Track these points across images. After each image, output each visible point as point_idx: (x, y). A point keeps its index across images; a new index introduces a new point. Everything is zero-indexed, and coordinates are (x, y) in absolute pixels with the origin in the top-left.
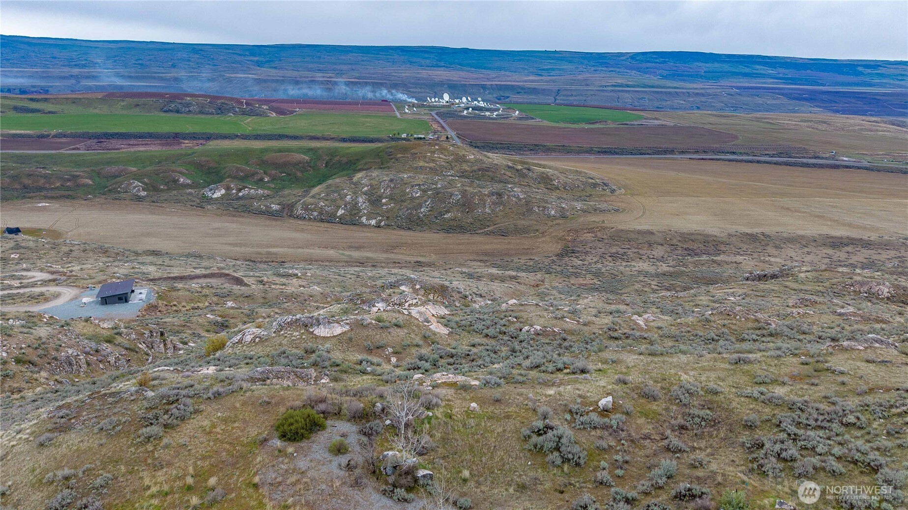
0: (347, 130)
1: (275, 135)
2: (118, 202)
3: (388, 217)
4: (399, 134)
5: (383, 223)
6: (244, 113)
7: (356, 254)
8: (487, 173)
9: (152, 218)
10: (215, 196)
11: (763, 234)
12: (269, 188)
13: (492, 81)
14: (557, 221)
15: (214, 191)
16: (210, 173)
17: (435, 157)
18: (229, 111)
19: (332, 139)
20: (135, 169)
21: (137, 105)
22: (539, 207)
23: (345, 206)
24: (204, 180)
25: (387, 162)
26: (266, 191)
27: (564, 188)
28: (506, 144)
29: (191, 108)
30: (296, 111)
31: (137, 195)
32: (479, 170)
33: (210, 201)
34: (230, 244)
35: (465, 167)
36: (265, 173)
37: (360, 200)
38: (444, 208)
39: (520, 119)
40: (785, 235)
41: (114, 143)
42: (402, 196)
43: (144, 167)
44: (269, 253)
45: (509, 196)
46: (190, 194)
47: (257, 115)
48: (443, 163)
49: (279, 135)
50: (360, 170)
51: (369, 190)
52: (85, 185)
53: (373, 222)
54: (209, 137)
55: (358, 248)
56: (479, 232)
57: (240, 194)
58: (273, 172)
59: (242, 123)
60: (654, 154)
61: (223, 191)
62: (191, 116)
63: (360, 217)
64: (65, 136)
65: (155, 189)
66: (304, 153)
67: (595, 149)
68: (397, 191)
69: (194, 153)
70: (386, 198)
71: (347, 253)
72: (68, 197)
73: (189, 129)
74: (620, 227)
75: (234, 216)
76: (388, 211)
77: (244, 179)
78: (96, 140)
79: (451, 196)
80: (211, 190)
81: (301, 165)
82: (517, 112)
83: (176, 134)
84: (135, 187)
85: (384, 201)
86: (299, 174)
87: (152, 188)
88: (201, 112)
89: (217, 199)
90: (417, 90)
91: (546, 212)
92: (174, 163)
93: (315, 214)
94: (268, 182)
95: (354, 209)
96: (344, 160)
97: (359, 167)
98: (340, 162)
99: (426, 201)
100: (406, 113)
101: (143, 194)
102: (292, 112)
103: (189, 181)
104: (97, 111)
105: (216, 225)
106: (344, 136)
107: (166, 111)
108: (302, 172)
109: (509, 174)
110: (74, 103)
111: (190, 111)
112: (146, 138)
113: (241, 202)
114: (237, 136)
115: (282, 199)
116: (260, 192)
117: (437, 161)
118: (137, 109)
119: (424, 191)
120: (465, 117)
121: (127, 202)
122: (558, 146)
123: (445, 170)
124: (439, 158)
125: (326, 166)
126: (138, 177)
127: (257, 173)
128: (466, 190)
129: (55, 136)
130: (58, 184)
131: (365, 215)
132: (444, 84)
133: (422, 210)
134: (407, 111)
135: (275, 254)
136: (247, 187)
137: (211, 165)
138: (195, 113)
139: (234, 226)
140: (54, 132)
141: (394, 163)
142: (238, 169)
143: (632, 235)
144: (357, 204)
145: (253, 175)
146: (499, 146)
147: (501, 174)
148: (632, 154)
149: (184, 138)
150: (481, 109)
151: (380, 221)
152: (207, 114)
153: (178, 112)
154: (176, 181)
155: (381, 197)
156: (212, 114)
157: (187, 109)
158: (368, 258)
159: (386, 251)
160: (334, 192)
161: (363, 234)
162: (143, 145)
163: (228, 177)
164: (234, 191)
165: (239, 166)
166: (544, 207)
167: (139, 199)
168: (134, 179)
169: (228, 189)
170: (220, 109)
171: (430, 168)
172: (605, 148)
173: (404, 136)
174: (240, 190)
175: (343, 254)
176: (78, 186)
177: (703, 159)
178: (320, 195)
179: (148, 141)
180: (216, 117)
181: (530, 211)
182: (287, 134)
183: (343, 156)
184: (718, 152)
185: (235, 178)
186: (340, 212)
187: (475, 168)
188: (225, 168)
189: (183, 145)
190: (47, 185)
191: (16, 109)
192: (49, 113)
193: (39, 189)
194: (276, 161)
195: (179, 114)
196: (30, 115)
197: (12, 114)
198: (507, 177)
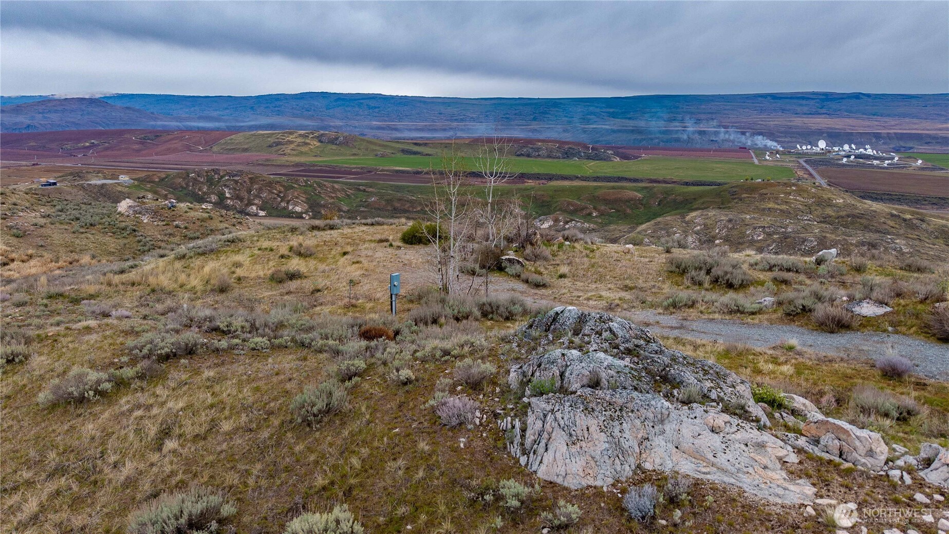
0: (692, 175)
1: (615, 178)
4: (752, 179)
6: (589, 158)
8: (858, 220)
10: (543, 227)
12: (596, 223)
13: (891, 129)
15: (543, 222)
16: (543, 206)
17: (791, 199)
18: (574, 155)
19: (674, 182)
24: (537, 212)
25: (729, 202)
26: (592, 225)
29: (540, 153)
30: (641, 157)
32: (848, 216)
35: (829, 211)
36: (595, 208)
37: (690, 239)
39: (923, 168)
42: (741, 238)
47: (601, 159)
48: (800, 207)
49: (618, 178)
50: (696, 209)
51: (701, 229)
54: (550, 178)
57: (567, 227)
58: (603, 208)
59: (584, 166)
61: (551, 223)
62: (539, 159)
66: (639, 192)
68: (735, 233)
70: (721, 238)
73: (535, 170)
77: (573, 213)
79: (803, 242)
80: (540, 221)
81: (632, 202)
82: (920, 162)
83: (522, 174)
85: (717, 242)
86: (628, 211)
88: (549, 157)
90: (786, 140)
92: (513, 195)
94: (596, 217)
96: (680, 198)
97: (696, 206)
98: (675, 201)
99: (769, 245)
100: (766, 160)
102: (636, 157)
104: (463, 154)
106: (687, 180)
107: (518, 155)
108: (632, 209)
109: (892, 223)
111: (539, 155)
114: (577, 178)
115: (606, 233)
116: (587, 225)
117: (793, 203)
119: (769, 235)
120: (844, 165)
123: (801, 213)
124: (796, 200)
125: (659, 204)
127: (587, 208)
128: (825, 237)
129: (427, 174)
130: (419, 209)
132: (823, 133)
134: (768, 158)
136: (575, 221)
137: (545, 199)
138: (544, 157)
140: (426, 170)
141: (737, 203)
142: (569, 204)
145: (583, 209)
146: (886, 197)
147: (879, 223)
149: (529, 178)
150: (868, 157)
152: (554, 158)
153: (528, 156)
154: (512, 211)
155: (714, 238)
156: (558, 158)
157: (537, 154)
160: (661, 229)
163: (559, 210)
164: (561, 223)
165: (571, 200)
169: (556, 221)
170: (566, 153)
171: (781, 210)
173: (759, 181)
174: (567, 223)
178: (646, 231)
180: (562, 160)
182: (627, 177)
183: (679, 195)
185: (564, 211)
187: (843, 213)
188: (557, 202)
189: (526, 184)
190: (411, 209)
191: (404, 151)
192: (427, 155)
193: (405, 211)
194: (608, 197)
195: (529, 159)
196: (412, 156)
197: (399, 155)
198: (887, 227)
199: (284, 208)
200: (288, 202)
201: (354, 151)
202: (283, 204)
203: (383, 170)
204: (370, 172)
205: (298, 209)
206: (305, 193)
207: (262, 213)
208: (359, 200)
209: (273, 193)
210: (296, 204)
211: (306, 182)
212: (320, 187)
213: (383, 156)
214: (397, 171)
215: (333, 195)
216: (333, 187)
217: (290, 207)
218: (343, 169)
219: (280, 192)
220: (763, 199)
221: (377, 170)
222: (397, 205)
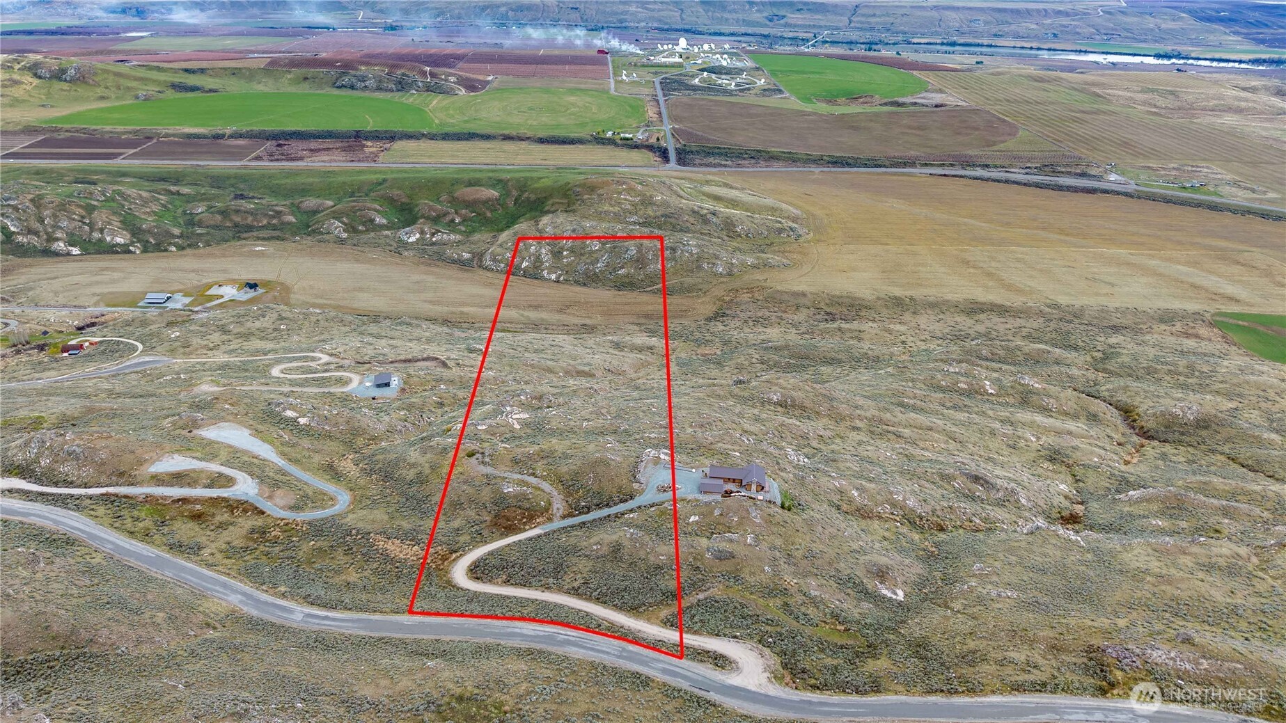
0: (547, 123)
1: (465, 134)
2: (323, 244)
3: (567, 272)
4: (604, 131)
5: (562, 278)
6: (429, 90)
7: (533, 315)
8: (669, 220)
9: (358, 268)
10: (410, 240)
11: (912, 299)
12: (460, 232)
14: (722, 279)
15: (409, 234)
16: (403, 211)
17: (622, 199)
18: (411, 86)
19: (528, 138)
20: (330, 203)
21: (306, 79)
22: (708, 264)
23: (530, 258)
24: (399, 219)
25: (574, 204)
26: (457, 236)
27: (747, 235)
28: (724, 148)
29: (367, 83)
30: (488, 82)
31: (339, 237)
32: (662, 216)
33: (405, 245)
34: (430, 302)
35: (650, 211)
36: (456, 213)
37: (544, 251)
38: (619, 263)
39: (765, 92)
40: (931, 299)
41: (296, 146)
42: (582, 248)
43: (340, 200)
44: (462, 313)
45: (682, 251)
46: (387, 236)
47: (444, 93)
48: (629, 207)
49: (470, 133)
50: (548, 212)
52: (289, 223)
53: (553, 277)
54: (392, 136)
55: (536, 307)
56: (649, 289)
57: (434, 239)
58: (464, 211)
59: (426, 109)
60: (892, 166)
61: (418, 236)
62: (367, 94)
63: (542, 270)
64: (241, 136)
65: (355, 230)
66: (493, 186)
67: (825, 158)
68: (579, 243)
69: (385, 180)
70: (567, 250)
71: (527, 313)
72: (278, 238)
73: (371, 123)
74: (779, 288)
75: (430, 265)
76: (569, 264)
77: (436, 221)
78: (274, 143)
79: (627, 251)
80: (407, 234)
81: (490, 203)
82: (763, 80)
83: (358, 132)
84: (336, 228)
85: (565, 253)
86: (489, 214)
87: (350, 228)
88: (379, 89)
89: (412, 243)
91: (714, 270)
92: (367, 195)
93: (502, 265)
94: (459, 224)
95: (538, 262)
96: (533, 197)
97: (546, 208)
98: (528, 198)
99: (603, 256)
100: (622, 82)
101: (344, 235)
102: (483, 85)
103: (384, 221)
104: (261, 87)
105: (416, 277)
106: (542, 134)
107: (339, 87)
108: (492, 211)
109: (692, 220)
110: (234, 74)
111: (366, 87)
112: (326, 138)
113: (435, 248)
114: (423, 135)
115: (473, 246)
116: (452, 237)
117: (623, 204)
118: (306, 85)
121: (331, 245)
122: (784, 153)
123: (629, 215)
124: (626, 199)
125: (515, 204)
126: (337, 216)
127: (449, 213)
128: (641, 245)
129: (231, 137)
130: (265, 222)
131: (547, 268)
133: (599, 265)
134: (624, 78)
135: (467, 314)
136: (440, 232)
137: (403, 200)
138: (373, 90)
139: (430, 279)
140: (229, 130)
141: (580, 205)
142: (431, 208)
143: (786, 297)
144: (540, 255)
145: (445, 215)
146: (717, 151)
148: (866, 166)
149: (367, 139)
151: (560, 275)
152: (386, 91)
153: (352, 87)
154: (372, 221)
155: (563, 249)
156: (392, 91)
157: (363, 85)
158: (543, 320)
159: (560, 311)
161: (542, 291)
162: (324, 149)
163: (423, 216)
164: (428, 236)
165: (431, 203)
166: (714, 264)
167: (342, 242)
168: (333, 218)
169: (422, 232)
170: (400, 83)
171: (614, 213)
172: (837, 157)
173: (609, 134)
174: (433, 235)
175: (522, 315)
176: (283, 223)
177: (945, 175)
178: (507, 244)
179: (328, 143)
180: (397, 96)
181: (699, 267)
183: (532, 192)
184: (967, 166)
185: (428, 218)
186: (525, 264)
187: (659, 213)
188: (417, 205)
189: (367, 150)
190: (255, 223)
191: (175, 88)
192: (211, 91)
193: (250, 228)
194: (467, 198)
195: (354, 91)
196: (190, 95)
197: (171, 94)
198: (689, 225)
199: (101, 241)
200: (101, 231)
201: (100, 91)
202: (96, 235)
203: (167, 135)
204: (149, 138)
205: (120, 240)
206: (114, 213)
207: (75, 251)
208: (180, 211)
209: (74, 219)
210: (113, 235)
211: (105, 195)
212: (125, 199)
213: (147, 99)
214: (189, 136)
215: (148, 210)
216: (141, 196)
217: (108, 239)
219: (83, 217)
220: (602, 200)
221: (158, 135)
222: (237, 219)
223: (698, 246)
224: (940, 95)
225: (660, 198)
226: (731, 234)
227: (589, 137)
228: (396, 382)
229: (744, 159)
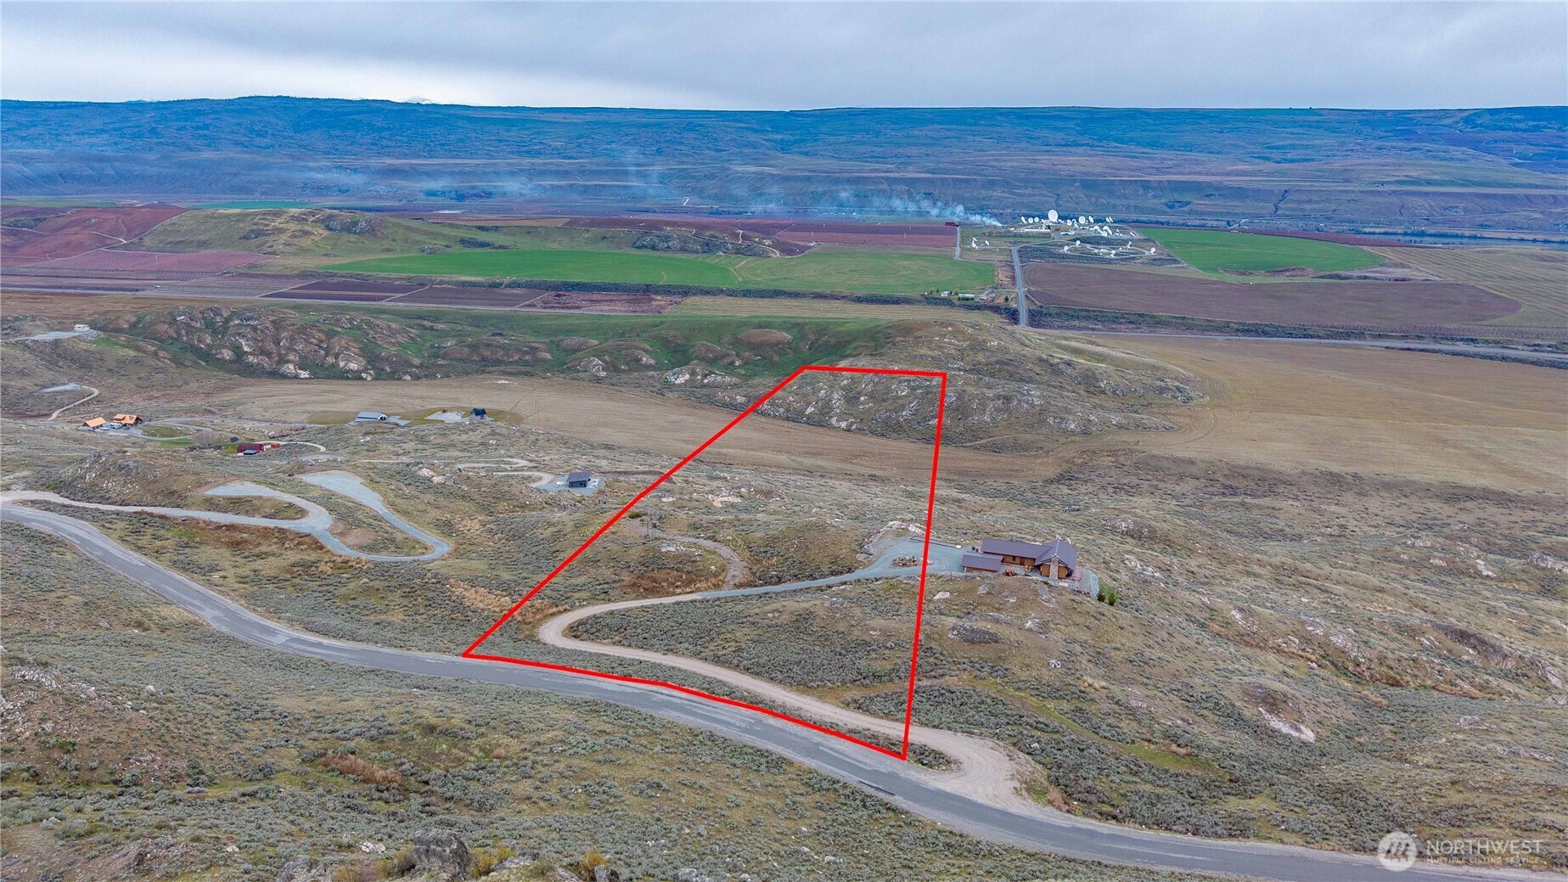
0: (869, 284)
1: (770, 291)
2: (576, 382)
3: (862, 420)
4: (938, 291)
5: (854, 427)
6: (738, 251)
7: (809, 461)
8: (1006, 367)
9: (610, 405)
10: (678, 382)
11: (1355, 476)
12: (739, 375)
13: (1165, 173)
14: (1073, 438)
15: (677, 375)
16: (676, 352)
17: (946, 343)
18: (718, 247)
19: (844, 297)
20: (596, 342)
21: (604, 238)
22: (1055, 418)
23: (817, 403)
24: (669, 361)
25: (883, 347)
26: (734, 379)
27: (1114, 393)
28: (1094, 311)
29: (670, 244)
30: (810, 247)
31: (596, 376)
32: (997, 363)
33: (670, 386)
34: (684, 441)
35: (981, 358)
36: (738, 355)
37: (836, 396)
38: (931, 412)
39: (1154, 261)
40: (1386, 479)
41: (575, 297)
42: (885, 394)
43: (606, 340)
44: (719, 453)
45: (1019, 401)
46: (652, 377)
47: (755, 255)
48: (953, 352)
49: (775, 291)
50: (846, 357)
51: (848, 384)
52: (544, 360)
53: (844, 425)
54: (686, 292)
55: (814, 455)
56: (968, 444)
57: (706, 381)
58: (747, 354)
59: (732, 269)
60: (1328, 337)
61: (687, 377)
62: (669, 255)
63: (831, 417)
64: (519, 286)
65: (616, 370)
66: (787, 330)
67: (1232, 325)
68: (881, 387)
69: (662, 323)
70: (866, 395)
71: (799, 459)
72: (527, 374)
73: (665, 278)
74: (1154, 452)
75: (695, 407)
76: (865, 412)
77: (712, 362)
78: (554, 293)
79: (944, 398)
80: (675, 373)
81: (780, 346)
82: (1153, 250)
83: (647, 286)
84: (594, 366)
85: (862, 399)
86: (776, 358)
87: (612, 368)
88: (683, 250)
89: (679, 385)
90: (1027, 192)
91: (1063, 426)
92: (638, 336)
93: (782, 410)
94: (739, 367)
95: (826, 408)
96: (833, 341)
97: (848, 352)
98: (827, 343)
99: (910, 403)
100: (972, 249)
101: (603, 374)
102: (803, 249)
103: (652, 362)
104: (556, 246)
105: (673, 417)
106: (862, 293)
107: (639, 247)
108: (780, 356)
109: (1037, 369)
110: (529, 232)
111: (668, 247)
112: (611, 290)
113: (705, 391)
114: (722, 291)
115: (750, 390)
116: (728, 379)
117: (946, 348)
118: (604, 244)
119: (913, 389)
120: (1064, 257)
121: (585, 383)
122: (1176, 318)
123: (952, 360)
124: (950, 343)
125: (810, 348)
126: (598, 353)
127: (728, 355)
128: (964, 391)
129: (509, 286)
130: (516, 358)
131: (836, 415)
132: (1075, 181)
133: (904, 413)
134: (974, 245)
135: (725, 455)
136: (714, 373)
137: (679, 341)
138: (676, 251)
139: (691, 419)
140: (507, 280)
141: (890, 348)
142: (708, 349)
143: (1165, 464)
144: (830, 400)
145: (723, 357)
146: (1083, 314)
147: (1025, 370)
148: (1291, 335)
149: (657, 293)
150: (1097, 241)
151: (852, 423)
152: (690, 252)
153: (654, 248)
154: (638, 360)
155: (860, 394)
156: (697, 252)
157: (666, 245)
158: (819, 467)
159: (844, 461)
160: (808, 384)
161: (827, 439)
162: (606, 301)
163: (696, 358)
164: (699, 377)
165: (709, 344)
166: (1062, 419)
167: (598, 380)
168: (594, 356)
169: (693, 373)
170: (707, 245)
171: (933, 358)
172: (1249, 325)
173: (945, 294)
174: (705, 376)
175: (794, 461)
176: (536, 360)
177: (1408, 349)
179: (613, 295)
180: (701, 257)
181: (1042, 422)
182: (786, 289)
183: (833, 336)
184: (1443, 339)
185: (702, 359)
186: (810, 410)
187: (993, 359)
188: (693, 346)
189: (654, 303)
190: (506, 358)
191: (463, 242)
192: (501, 247)
193: (498, 362)
194: (753, 340)
195: (655, 252)
196: (479, 250)
197: (458, 249)
198: (1032, 374)
199: (334, 366)
200: (337, 356)
201: (386, 244)
202: (331, 360)
203: (441, 283)
204: (422, 285)
205: (353, 366)
206: (355, 341)
207: (304, 374)
208: (428, 344)
209: (311, 343)
210: (348, 360)
211: (351, 323)
212: (372, 329)
213: (433, 252)
214: (464, 284)
215: (393, 340)
216: (389, 327)
217: (342, 364)
218: (380, 282)
219: (321, 341)
220: (918, 343)
221: (432, 282)
222: (487, 353)
223: (1044, 398)
224: (1400, 270)
225: (996, 343)
226: (1092, 389)
227: (920, 298)
228: (596, 484)
229: (1121, 323)
